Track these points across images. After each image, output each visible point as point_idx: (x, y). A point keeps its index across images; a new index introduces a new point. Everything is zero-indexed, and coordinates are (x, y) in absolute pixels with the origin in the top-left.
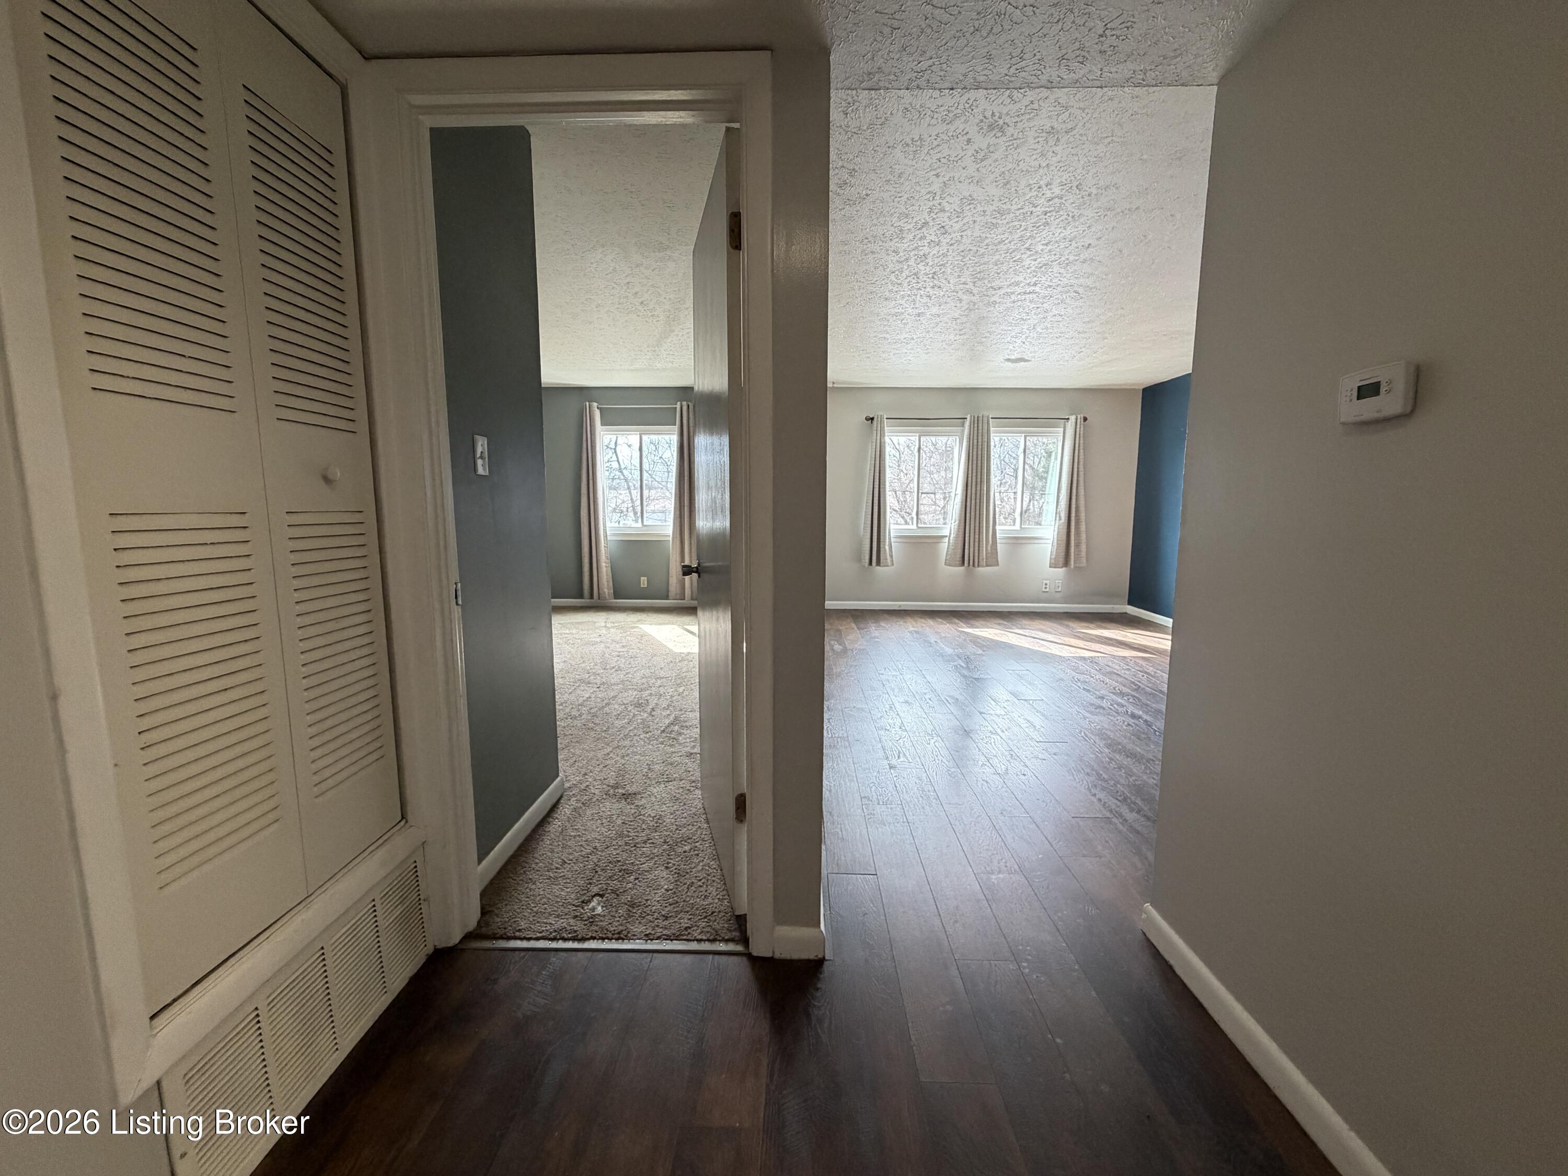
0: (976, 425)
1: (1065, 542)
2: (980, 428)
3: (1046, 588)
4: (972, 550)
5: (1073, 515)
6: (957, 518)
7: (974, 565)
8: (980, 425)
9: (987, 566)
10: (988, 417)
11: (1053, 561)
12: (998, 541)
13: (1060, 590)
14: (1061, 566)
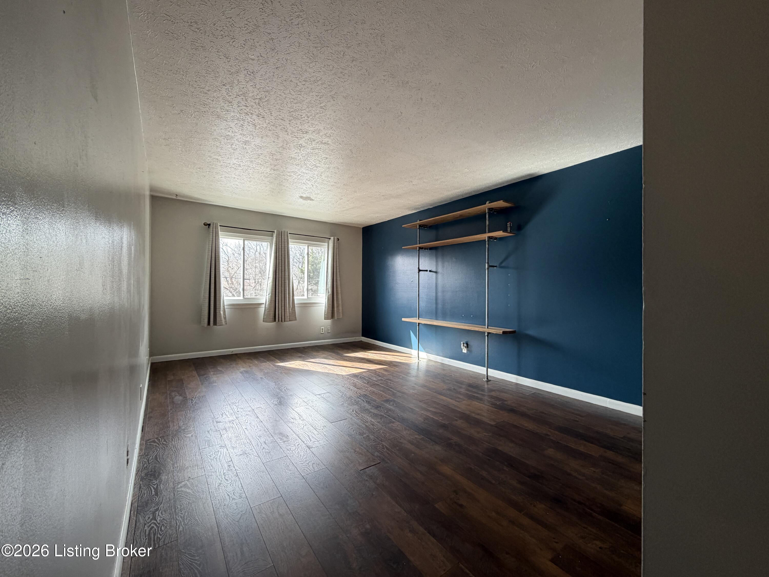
0: (280, 236)
1: (331, 305)
2: (283, 238)
3: (322, 331)
4: (280, 311)
5: (335, 290)
6: (270, 292)
7: (282, 321)
8: (283, 236)
9: (290, 321)
10: (287, 233)
11: (326, 316)
12: (296, 305)
13: (330, 332)
14: (330, 318)
